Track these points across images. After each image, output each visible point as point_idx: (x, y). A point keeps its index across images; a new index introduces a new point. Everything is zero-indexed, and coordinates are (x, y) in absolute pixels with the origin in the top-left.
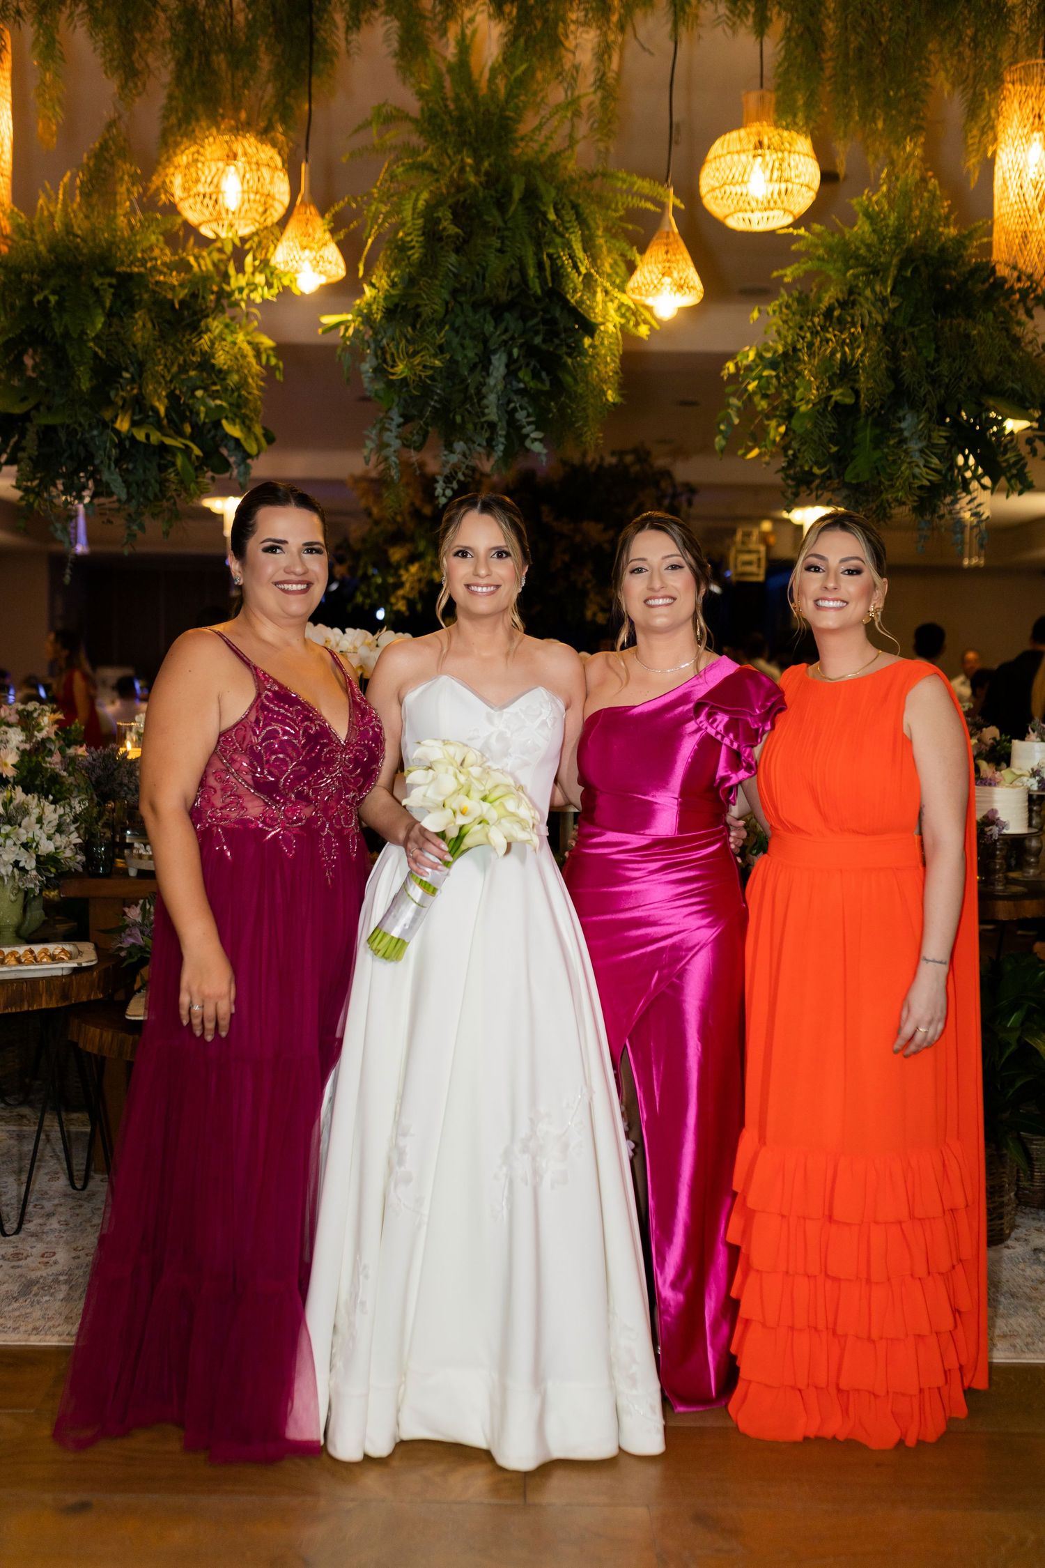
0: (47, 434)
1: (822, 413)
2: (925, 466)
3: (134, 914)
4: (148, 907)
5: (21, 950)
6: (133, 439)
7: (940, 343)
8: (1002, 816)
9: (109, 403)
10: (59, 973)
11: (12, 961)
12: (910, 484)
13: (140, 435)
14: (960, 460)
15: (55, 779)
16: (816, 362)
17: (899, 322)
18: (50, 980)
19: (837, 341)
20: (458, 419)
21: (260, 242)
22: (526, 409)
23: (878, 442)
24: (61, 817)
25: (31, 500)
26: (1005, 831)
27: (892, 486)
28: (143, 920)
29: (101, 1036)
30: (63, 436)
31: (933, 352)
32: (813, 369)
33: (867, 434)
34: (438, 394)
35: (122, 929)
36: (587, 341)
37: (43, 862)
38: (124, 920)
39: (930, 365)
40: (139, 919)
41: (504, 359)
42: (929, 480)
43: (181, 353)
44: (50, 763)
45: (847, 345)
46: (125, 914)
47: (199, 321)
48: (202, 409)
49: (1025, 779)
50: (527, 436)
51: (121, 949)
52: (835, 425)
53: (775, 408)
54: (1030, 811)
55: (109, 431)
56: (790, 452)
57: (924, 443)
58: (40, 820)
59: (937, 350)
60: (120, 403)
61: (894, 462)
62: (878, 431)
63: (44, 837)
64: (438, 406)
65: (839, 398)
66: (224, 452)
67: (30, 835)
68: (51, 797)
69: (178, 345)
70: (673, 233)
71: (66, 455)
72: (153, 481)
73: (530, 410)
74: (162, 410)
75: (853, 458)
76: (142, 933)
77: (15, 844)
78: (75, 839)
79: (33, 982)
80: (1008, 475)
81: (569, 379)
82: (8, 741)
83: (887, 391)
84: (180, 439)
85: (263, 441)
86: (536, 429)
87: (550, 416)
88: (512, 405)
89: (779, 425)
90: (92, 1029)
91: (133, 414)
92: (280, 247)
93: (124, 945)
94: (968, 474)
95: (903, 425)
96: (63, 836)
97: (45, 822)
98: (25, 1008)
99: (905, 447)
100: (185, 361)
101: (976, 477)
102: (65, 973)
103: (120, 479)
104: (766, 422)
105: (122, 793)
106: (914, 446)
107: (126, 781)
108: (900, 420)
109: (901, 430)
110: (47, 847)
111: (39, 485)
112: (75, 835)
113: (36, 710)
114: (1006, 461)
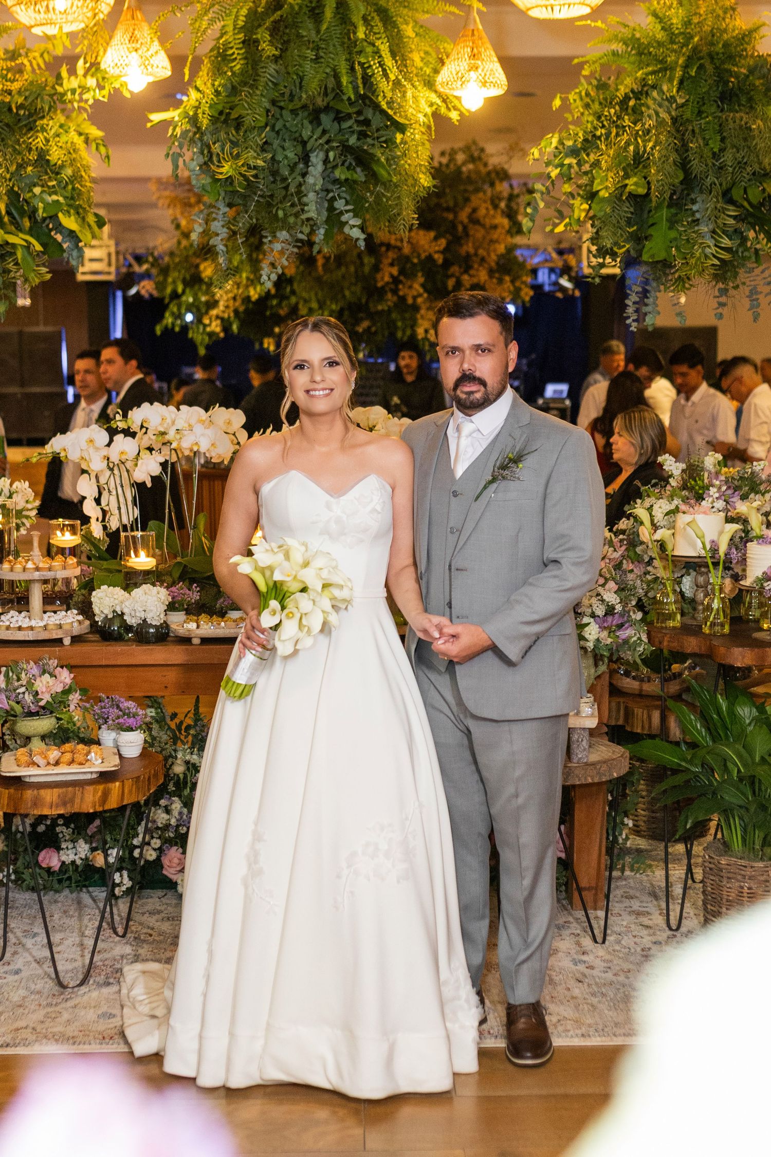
1: (617, 201)
7: (725, 134)
12: (702, 264)
16: (611, 152)
17: (688, 115)
19: (631, 132)
20: (281, 214)
21: (90, 45)
22: (344, 198)
23: (673, 222)
27: (684, 264)
31: (719, 143)
32: (609, 160)
33: (663, 215)
34: (261, 190)
36: (399, 136)
39: (715, 155)
41: (322, 155)
43: (19, 153)
45: (640, 137)
47: (35, 121)
48: (40, 204)
50: (346, 223)
52: (631, 210)
57: (714, 225)
59: (723, 140)
61: (688, 242)
62: (673, 212)
64: (262, 200)
65: (632, 187)
69: (17, 147)
70: (478, 29)
73: (348, 199)
74: (3, 208)
75: (650, 237)
81: (383, 172)
83: (677, 181)
84: (21, 235)
85: (94, 227)
86: (354, 216)
87: (367, 205)
88: (330, 195)
89: (581, 203)
92: (109, 51)
95: (695, 207)
99: (696, 228)
100: (23, 159)
106: (705, 227)
108: (693, 202)
109: (694, 212)
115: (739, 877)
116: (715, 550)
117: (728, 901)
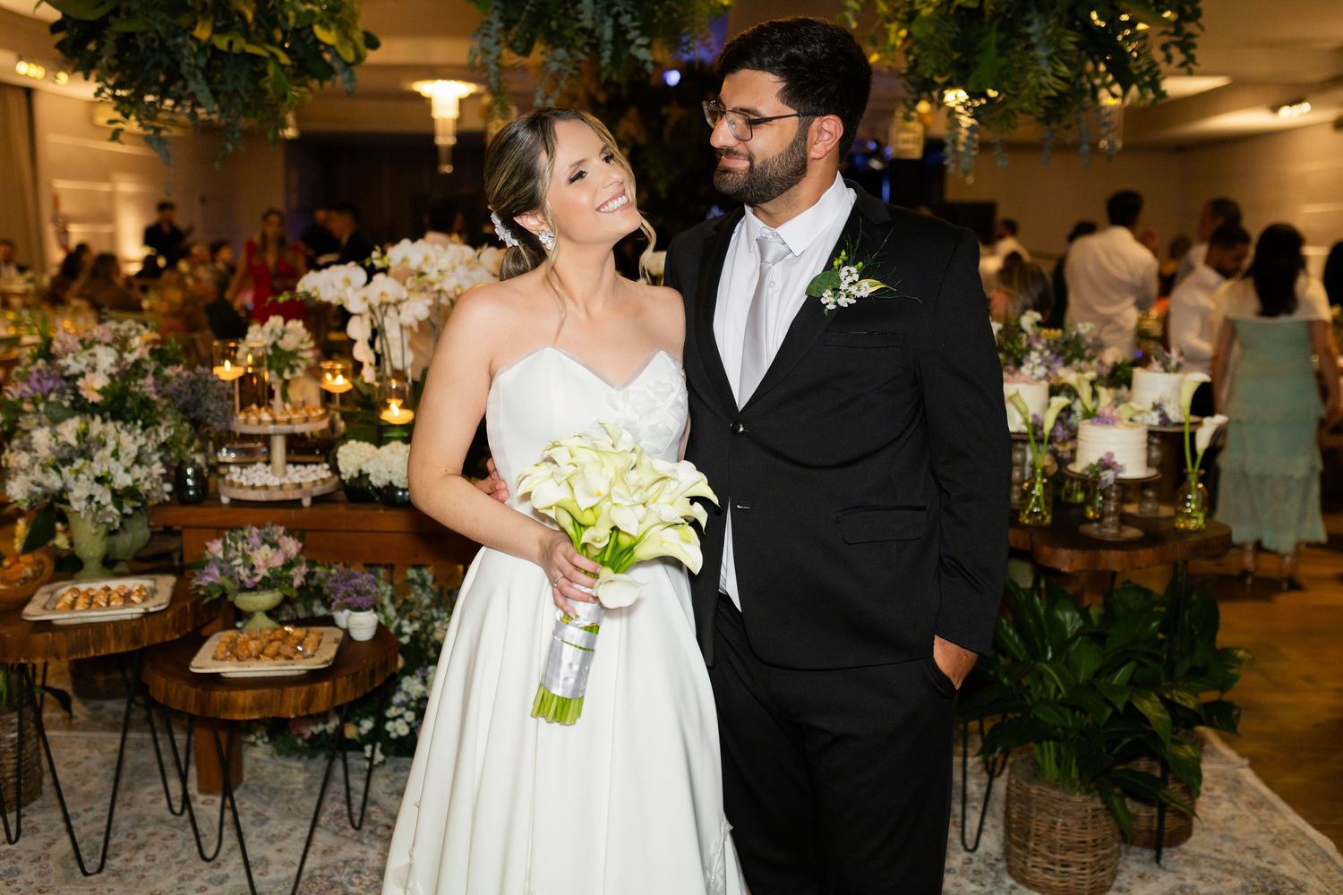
0: (126, 41)
1: (945, 17)
2: (1053, 75)
3: (216, 548)
4: (228, 541)
5: (98, 586)
6: (213, 48)
8: (1118, 459)
9: (187, 9)
10: (129, 617)
11: (82, 602)
12: (1036, 95)
13: (222, 43)
14: (1090, 66)
15: (146, 403)
18: (117, 625)
20: (554, 25)
22: (631, 13)
23: (1003, 48)
24: (141, 447)
25: (127, 111)
26: (1122, 475)
27: (1015, 96)
28: (224, 555)
29: (166, 687)
30: (140, 42)
33: (993, 38)
35: (201, 564)
37: (118, 496)
38: (205, 555)
40: (220, 555)
42: (1057, 91)
44: (141, 386)
46: (206, 548)
48: (291, 14)
49: (1145, 415)
50: (632, 42)
51: (199, 587)
52: (958, 29)
53: (896, 10)
54: (1150, 443)
55: (187, 38)
56: (911, 58)
57: (1052, 50)
58: (115, 454)
60: (199, 8)
61: (1020, 70)
62: (1003, 36)
63: (121, 469)
64: (534, 10)
66: (327, 57)
67: (105, 469)
68: (140, 423)
71: (150, 63)
72: (242, 92)
73: (637, 14)
74: (250, 16)
75: (977, 64)
76: (222, 571)
77: (88, 479)
78: (158, 469)
79: (99, 627)
80: (1141, 83)
82: (95, 364)
84: (268, 47)
85: (361, 45)
86: (642, 35)
87: (655, 21)
88: (615, 10)
89: (899, 29)
90: (159, 678)
91: (215, 21)
93: (203, 583)
94: (1098, 82)
95: (1031, 30)
96: (144, 467)
97: (122, 454)
98: (92, 653)
99: (1031, 54)
101: (1108, 86)
102: (135, 616)
103: (207, 90)
104: (887, 26)
105: (209, 420)
106: (1041, 53)
107: (212, 407)
108: (1028, 24)
109: (1028, 36)
110: (122, 480)
111: (132, 95)
112: (159, 464)
113: (130, 330)
114: (1139, 67)
115: (1052, 810)
116: (1037, 426)
117: (1037, 835)
